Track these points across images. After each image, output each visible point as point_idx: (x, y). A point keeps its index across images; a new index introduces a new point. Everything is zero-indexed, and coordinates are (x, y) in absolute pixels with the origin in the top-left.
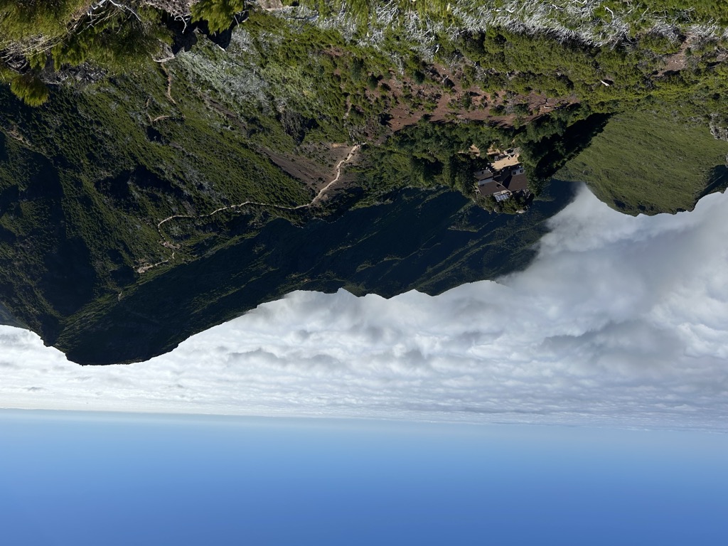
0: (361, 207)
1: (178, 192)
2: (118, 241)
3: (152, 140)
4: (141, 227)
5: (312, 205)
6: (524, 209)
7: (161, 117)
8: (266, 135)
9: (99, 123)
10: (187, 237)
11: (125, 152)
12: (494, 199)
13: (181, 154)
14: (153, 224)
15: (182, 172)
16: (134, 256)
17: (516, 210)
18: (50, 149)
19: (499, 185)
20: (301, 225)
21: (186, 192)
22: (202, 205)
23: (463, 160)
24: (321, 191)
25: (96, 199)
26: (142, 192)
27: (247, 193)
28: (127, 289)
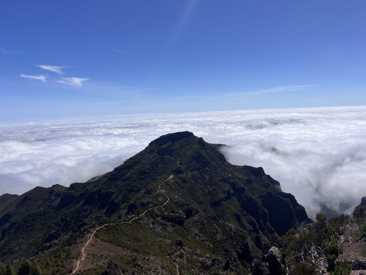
0: (65, 236)
2: (183, 188)
4: (176, 197)
5: (95, 229)
7: (178, 253)
8: (127, 260)
9: (203, 241)
10: (155, 197)
11: (189, 230)
13: (165, 237)
14: (171, 199)
16: (176, 182)
18: (218, 223)
22: (151, 214)
25: (196, 205)
26: (179, 213)
27: (131, 226)
28: (176, 166)
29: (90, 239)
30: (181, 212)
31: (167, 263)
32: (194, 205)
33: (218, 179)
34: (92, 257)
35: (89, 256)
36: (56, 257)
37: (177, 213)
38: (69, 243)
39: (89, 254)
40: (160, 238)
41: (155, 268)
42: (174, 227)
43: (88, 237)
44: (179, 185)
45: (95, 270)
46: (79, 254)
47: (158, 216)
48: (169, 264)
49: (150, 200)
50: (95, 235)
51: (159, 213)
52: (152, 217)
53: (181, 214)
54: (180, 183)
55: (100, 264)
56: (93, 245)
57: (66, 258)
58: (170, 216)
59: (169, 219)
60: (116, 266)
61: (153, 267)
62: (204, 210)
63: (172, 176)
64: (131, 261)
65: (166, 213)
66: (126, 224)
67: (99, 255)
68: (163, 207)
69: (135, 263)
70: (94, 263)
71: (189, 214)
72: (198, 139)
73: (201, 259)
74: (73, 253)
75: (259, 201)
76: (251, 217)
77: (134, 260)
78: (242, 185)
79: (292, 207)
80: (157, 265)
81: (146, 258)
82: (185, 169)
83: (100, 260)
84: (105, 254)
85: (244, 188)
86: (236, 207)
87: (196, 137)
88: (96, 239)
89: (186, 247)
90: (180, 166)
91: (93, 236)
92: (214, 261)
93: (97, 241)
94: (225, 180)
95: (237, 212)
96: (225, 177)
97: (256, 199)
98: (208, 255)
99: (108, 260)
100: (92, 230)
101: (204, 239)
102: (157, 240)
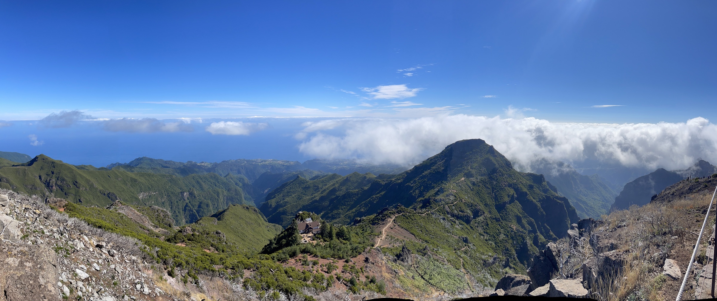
0: (371, 216)
1: (453, 216)
2: (473, 190)
3: (466, 238)
4: (465, 198)
5: (395, 215)
6: (299, 213)
7: (463, 249)
8: (419, 248)
9: (486, 240)
10: (447, 196)
11: (475, 230)
12: (312, 219)
13: (453, 233)
14: (461, 200)
15: (452, 225)
16: (467, 184)
17: (303, 213)
18: (502, 224)
19: (310, 225)
20: (399, 206)
21: (449, 216)
22: (443, 211)
23: (326, 239)
24: (391, 223)
25: (483, 207)
26: (467, 213)
27: (424, 219)
28: (467, 170)
29: (390, 222)
30: (469, 211)
31: (453, 257)
32: (481, 207)
33: (504, 184)
34: (390, 239)
35: (388, 237)
36: (363, 230)
37: (465, 213)
38: (373, 223)
39: (388, 236)
40: (449, 233)
41: (442, 260)
42: (462, 224)
43: (389, 221)
44: (470, 187)
45: (391, 250)
46: (380, 233)
47: (448, 213)
48: (454, 258)
49: (442, 198)
50: (394, 220)
51: (448, 210)
52: (443, 213)
53: (469, 214)
54: (470, 185)
55: (395, 245)
56: (392, 229)
57: (370, 233)
58: (459, 214)
59: (458, 217)
60: (409, 250)
61: (441, 259)
62: (490, 212)
63: (463, 179)
64: (422, 250)
65: (456, 212)
66: (420, 216)
67: (396, 238)
68: (453, 205)
69: (425, 252)
70: (391, 243)
71: (476, 214)
72: (489, 146)
73: (483, 257)
74: (376, 232)
75: (539, 204)
76: (531, 218)
77: (424, 249)
78: (525, 190)
79: (565, 209)
80: (444, 258)
81: (435, 250)
82: (476, 173)
83: (396, 243)
84: (401, 238)
85: (526, 193)
86: (518, 210)
87: (487, 145)
88: (395, 224)
89: (471, 244)
90: (471, 170)
91: (393, 221)
92: (495, 259)
93: (395, 226)
94: (510, 186)
95: (519, 214)
96: (511, 183)
97: (536, 202)
98: (490, 254)
99: (402, 244)
100: (392, 216)
101: (488, 238)
102: (446, 235)
